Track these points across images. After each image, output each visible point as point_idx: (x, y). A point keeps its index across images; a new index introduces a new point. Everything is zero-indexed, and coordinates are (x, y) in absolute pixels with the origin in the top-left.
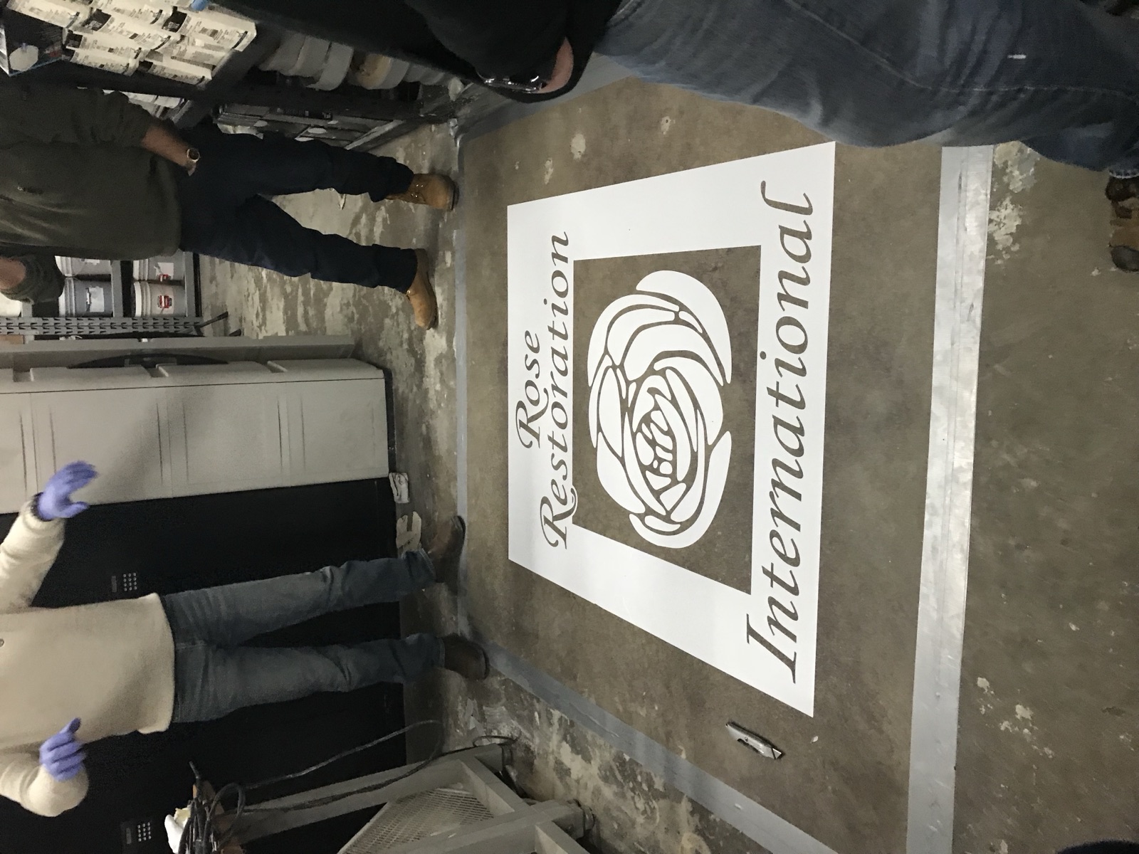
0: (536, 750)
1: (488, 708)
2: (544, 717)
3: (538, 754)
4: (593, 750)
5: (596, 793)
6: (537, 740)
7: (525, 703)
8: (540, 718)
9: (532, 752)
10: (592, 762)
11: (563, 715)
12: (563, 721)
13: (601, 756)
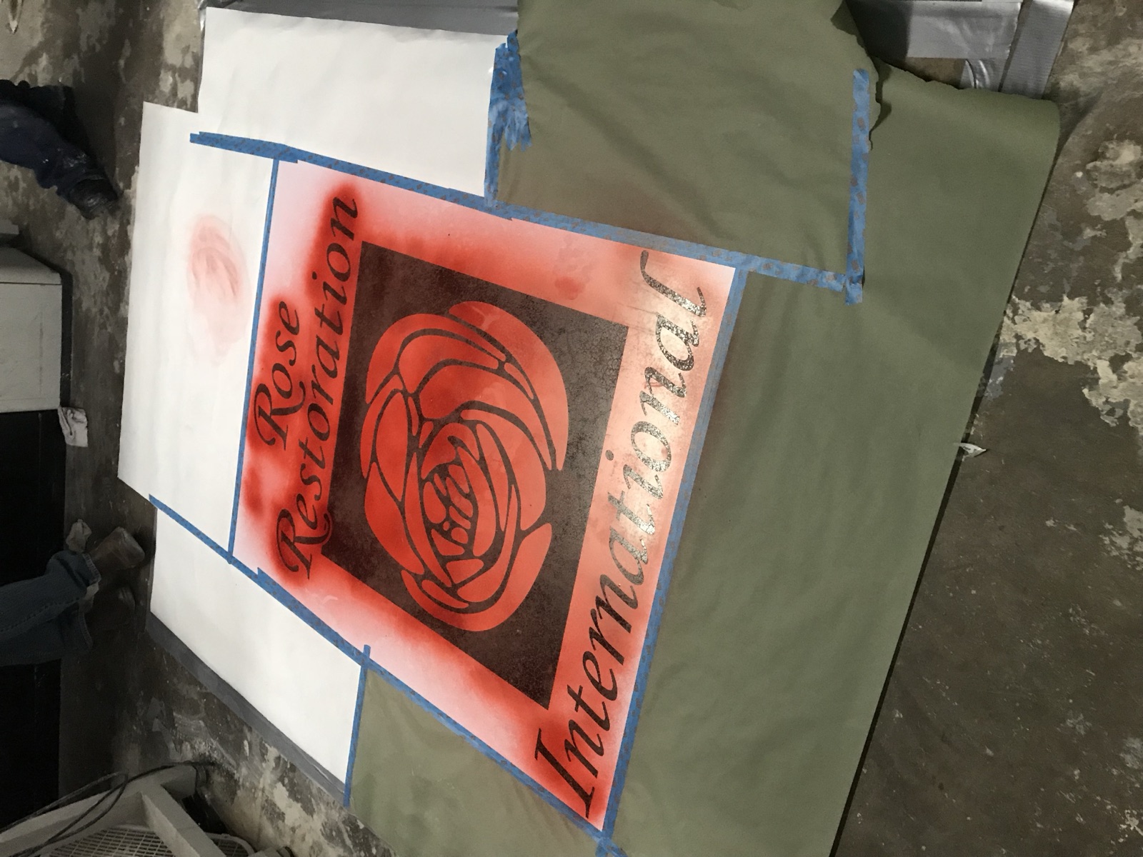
0: (241, 780)
1: (179, 716)
2: (256, 749)
3: (243, 785)
4: (318, 804)
5: (316, 849)
6: (244, 771)
7: (232, 726)
8: (250, 748)
9: (236, 782)
10: (315, 816)
11: (282, 756)
12: (282, 762)
13: (327, 813)
